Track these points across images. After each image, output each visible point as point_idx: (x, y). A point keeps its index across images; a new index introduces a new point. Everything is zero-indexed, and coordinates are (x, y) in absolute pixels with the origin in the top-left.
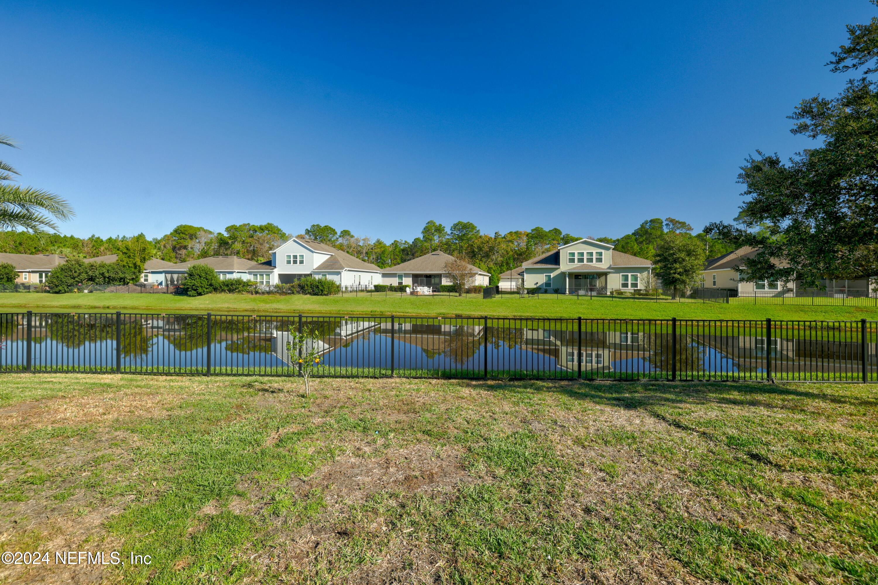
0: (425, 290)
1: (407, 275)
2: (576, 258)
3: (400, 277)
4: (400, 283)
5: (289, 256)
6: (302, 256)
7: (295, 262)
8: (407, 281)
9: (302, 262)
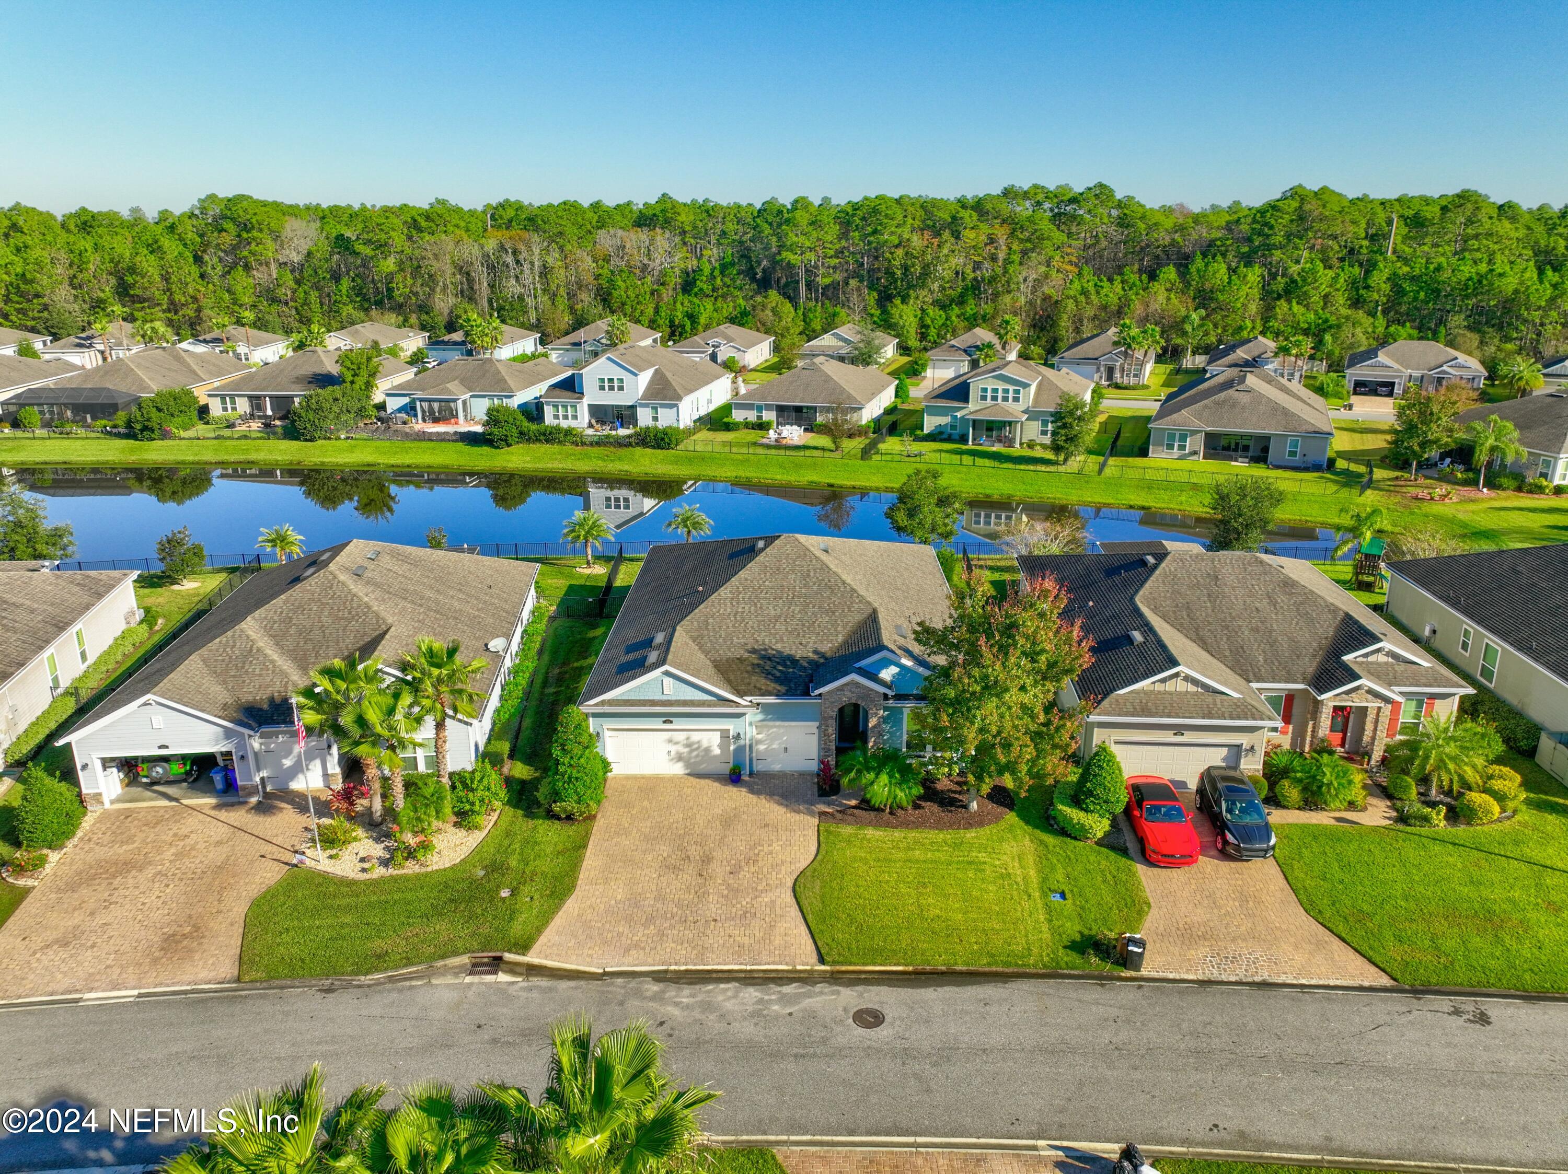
0: (794, 434)
1: (768, 408)
2: (989, 394)
3: (760, 409)
4: (760, 417)
5: (602, 380)
6: (621, 380)
7: (611, 388)
8: (769, 416)
9: (621, 388)
